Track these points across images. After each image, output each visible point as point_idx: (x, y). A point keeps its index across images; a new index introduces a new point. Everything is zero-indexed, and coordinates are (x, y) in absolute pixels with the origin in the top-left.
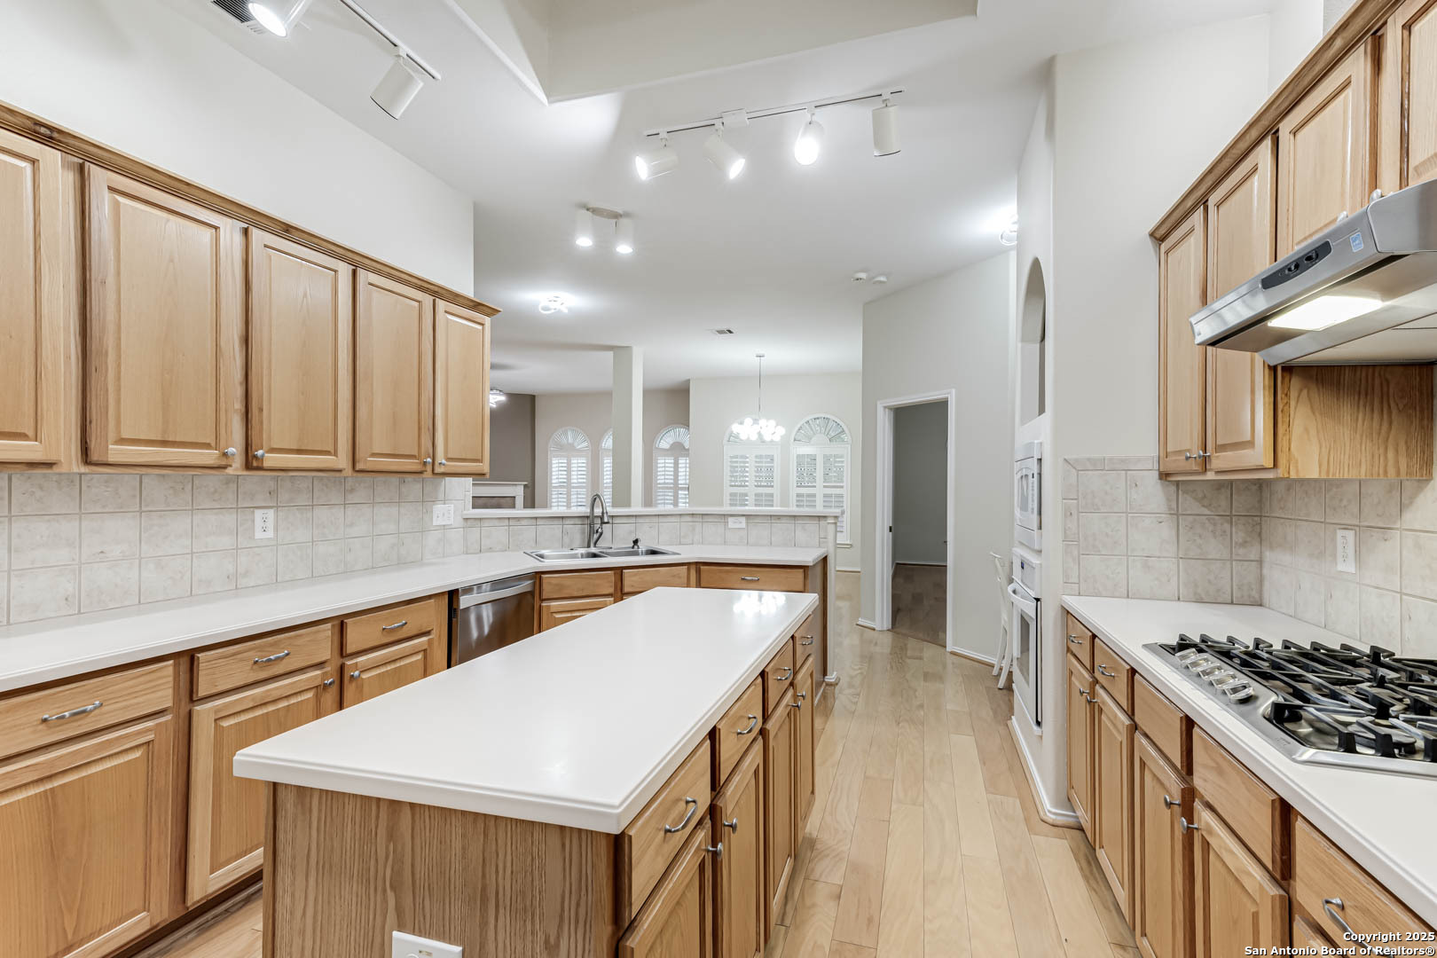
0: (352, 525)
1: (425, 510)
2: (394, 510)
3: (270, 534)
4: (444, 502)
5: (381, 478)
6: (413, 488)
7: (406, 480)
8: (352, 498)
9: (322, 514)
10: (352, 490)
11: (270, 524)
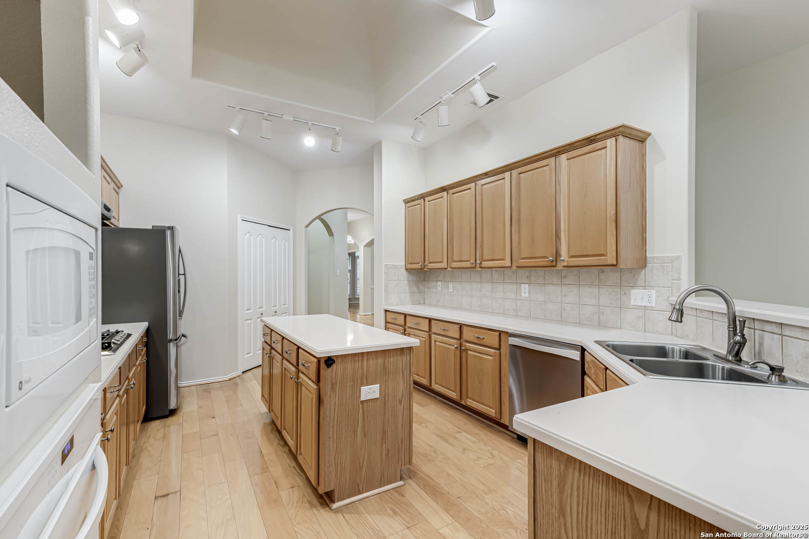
0: (565, 296)
1: (623, 293)
2: (595, 290)
3: (527, 295)
4: (645, 287)
5: (584, 270)
6: (612, 276)
7: (604, 271)
8: (566, 281)
9: (550, 288)
10: (565, 277)
11: (527, 290)
